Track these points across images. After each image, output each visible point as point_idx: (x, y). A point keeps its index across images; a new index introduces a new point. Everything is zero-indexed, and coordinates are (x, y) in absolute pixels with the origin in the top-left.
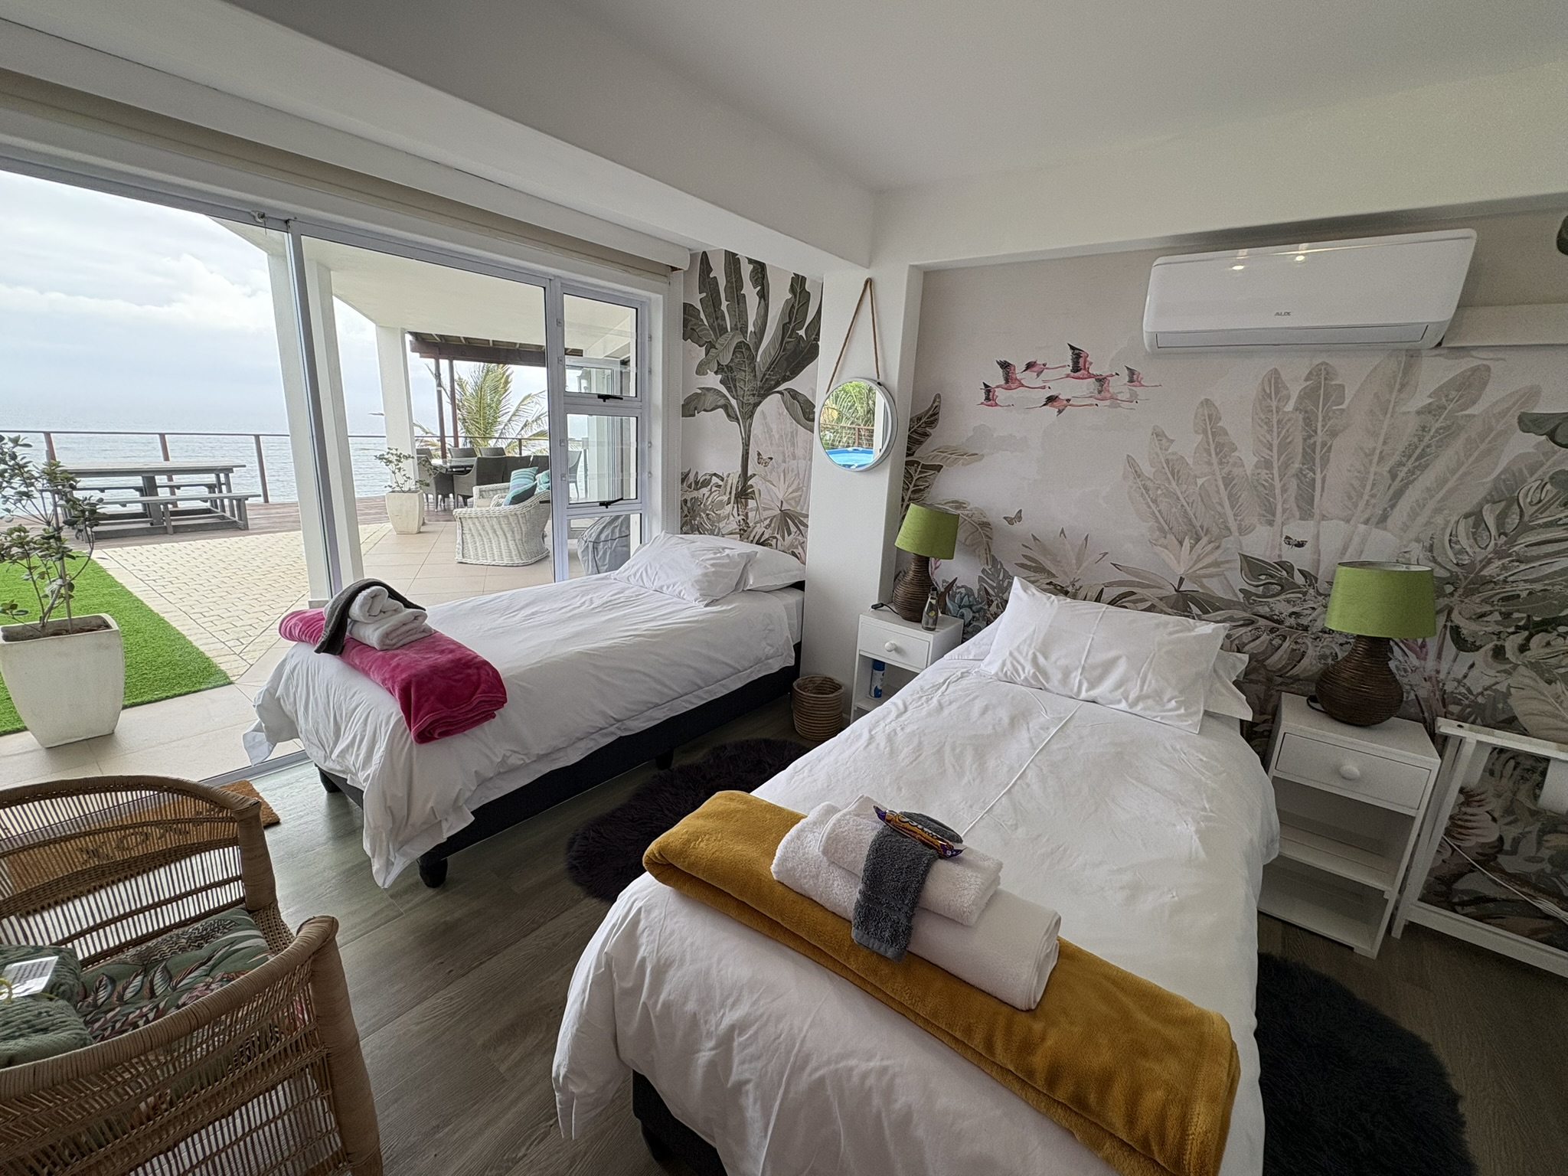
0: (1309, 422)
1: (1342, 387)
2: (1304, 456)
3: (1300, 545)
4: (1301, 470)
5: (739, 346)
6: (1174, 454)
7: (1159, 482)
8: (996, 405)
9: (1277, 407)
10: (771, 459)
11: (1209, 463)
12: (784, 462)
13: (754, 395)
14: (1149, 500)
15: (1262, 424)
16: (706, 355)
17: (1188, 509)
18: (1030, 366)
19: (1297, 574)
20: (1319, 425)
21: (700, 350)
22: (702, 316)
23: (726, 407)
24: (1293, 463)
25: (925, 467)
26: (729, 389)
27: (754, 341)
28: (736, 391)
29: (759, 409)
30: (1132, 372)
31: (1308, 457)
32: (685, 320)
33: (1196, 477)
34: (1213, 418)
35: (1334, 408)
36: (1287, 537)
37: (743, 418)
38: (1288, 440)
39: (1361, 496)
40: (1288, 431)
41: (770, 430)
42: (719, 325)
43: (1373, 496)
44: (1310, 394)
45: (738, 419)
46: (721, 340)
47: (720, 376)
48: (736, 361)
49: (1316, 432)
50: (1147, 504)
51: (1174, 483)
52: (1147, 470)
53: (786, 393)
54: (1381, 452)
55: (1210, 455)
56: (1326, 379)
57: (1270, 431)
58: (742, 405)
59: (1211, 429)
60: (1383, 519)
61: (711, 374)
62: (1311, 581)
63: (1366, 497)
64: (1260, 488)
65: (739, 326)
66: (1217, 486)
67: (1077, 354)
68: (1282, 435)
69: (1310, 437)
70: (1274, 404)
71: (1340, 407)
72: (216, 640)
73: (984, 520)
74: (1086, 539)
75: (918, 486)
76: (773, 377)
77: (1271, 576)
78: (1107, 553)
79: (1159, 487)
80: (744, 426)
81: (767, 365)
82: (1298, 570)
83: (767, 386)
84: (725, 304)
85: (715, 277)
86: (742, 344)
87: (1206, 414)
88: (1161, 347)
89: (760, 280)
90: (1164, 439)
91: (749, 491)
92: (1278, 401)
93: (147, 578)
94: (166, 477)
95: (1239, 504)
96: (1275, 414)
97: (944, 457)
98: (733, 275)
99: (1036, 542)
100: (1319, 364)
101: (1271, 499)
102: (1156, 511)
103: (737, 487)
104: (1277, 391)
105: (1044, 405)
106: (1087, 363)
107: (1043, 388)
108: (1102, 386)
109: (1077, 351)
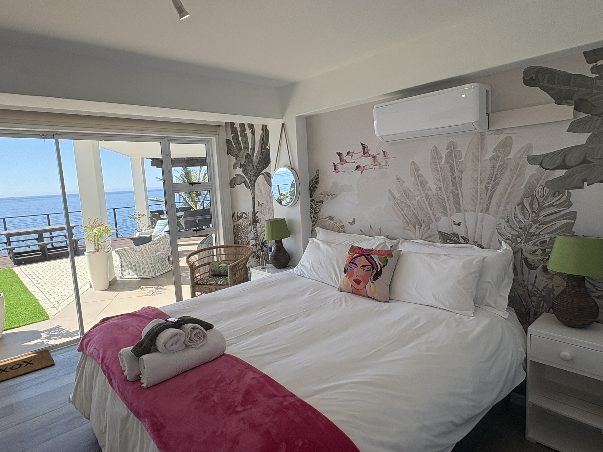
0: (451, 168)
1: (460, 151)
2: (452, 183)
3: (459, 224)
4: (453, 190)
5: (246, 155)
6: (405, 187)
7: (402, 200)
8: (339, 172)
9: (439, 163)
10: (263, 204)
11: (419, 190)
12: (268, 205)
13: (254, 176)
14: (400, 209)
15: (435, 171)
16: (236, 160)
17: (415, 212)
18: (348, 153)
19: (460, 238)
20: (455, 168)
21: (234, 159)
22: (233, 144)
23: (245, 182)
24: (449, 187)
25: (317, 202)
26: (245, 174)
27: (252, 152)
28: (248, 175)
29: (256, 182)
30: (384, 152)
31: (454, 184)
32: (227, 146)
33: (415, 197)
34: (417, 170)
35: (459, 161)
36: (454, 221)
37: (251, 187)
38: (445, 177)
39: (477, 199)
40: (444, 172)
41: (261, 191)
42: (239, 147)
43: (481, 199)
44: (449, 155)
45: (249, 187)
46: (241, 153)
47: (241, 169)
48: (246, 161)
49: (455, 172)
50: (399, 211)
51: (408, 200)
52: (397, 196)
53: (265, 174)
54: (480, 179)
55: (419, 186)
56: (454, 148)
57: (438, 173)
58: (250, 181)
59: (417, 174)
60: (487, 209)
61: (238, 168)
62: (466, 241)
63: (479, 200)
64: (440, 200)
65: (246, 147)
66: (423, 200)
67: (364, 147)
68: (443, 174)
69: (453, 174)
70: (437, 161)
71: (461, 160)
72: (49, 302)
73: (342, 224)
74: (380, 229)
75: (316, 211)
76: (260, 168)
77: (452, 240)
78: (388, 235)
79: (403, 203)
80: (252, 190)
81: (257, 163)
82: (461, 236)
83: (258, 172)
84: (240, 138)
85: (236, 127)
86: (248, 155)
87: (414, 168)
88: (387, 141)
89: (251, 126)
90: (401, 181)
91: (257, 219)
92: (439, 160)
93: (32, 278)
94: (49, 233)
95: (433, 208)
96: (438, 165)
97: (324, 197)
98: (242, 125)
99: (362, 232)
100: (450, 142)
101: (445, 204)
102: (403, 214)
103: (252, 218)
104: (438, 156)
105: (356, 170)
106: (368, 150)
107: (354, 162)
108: (375, 159)
109: (364, 145)
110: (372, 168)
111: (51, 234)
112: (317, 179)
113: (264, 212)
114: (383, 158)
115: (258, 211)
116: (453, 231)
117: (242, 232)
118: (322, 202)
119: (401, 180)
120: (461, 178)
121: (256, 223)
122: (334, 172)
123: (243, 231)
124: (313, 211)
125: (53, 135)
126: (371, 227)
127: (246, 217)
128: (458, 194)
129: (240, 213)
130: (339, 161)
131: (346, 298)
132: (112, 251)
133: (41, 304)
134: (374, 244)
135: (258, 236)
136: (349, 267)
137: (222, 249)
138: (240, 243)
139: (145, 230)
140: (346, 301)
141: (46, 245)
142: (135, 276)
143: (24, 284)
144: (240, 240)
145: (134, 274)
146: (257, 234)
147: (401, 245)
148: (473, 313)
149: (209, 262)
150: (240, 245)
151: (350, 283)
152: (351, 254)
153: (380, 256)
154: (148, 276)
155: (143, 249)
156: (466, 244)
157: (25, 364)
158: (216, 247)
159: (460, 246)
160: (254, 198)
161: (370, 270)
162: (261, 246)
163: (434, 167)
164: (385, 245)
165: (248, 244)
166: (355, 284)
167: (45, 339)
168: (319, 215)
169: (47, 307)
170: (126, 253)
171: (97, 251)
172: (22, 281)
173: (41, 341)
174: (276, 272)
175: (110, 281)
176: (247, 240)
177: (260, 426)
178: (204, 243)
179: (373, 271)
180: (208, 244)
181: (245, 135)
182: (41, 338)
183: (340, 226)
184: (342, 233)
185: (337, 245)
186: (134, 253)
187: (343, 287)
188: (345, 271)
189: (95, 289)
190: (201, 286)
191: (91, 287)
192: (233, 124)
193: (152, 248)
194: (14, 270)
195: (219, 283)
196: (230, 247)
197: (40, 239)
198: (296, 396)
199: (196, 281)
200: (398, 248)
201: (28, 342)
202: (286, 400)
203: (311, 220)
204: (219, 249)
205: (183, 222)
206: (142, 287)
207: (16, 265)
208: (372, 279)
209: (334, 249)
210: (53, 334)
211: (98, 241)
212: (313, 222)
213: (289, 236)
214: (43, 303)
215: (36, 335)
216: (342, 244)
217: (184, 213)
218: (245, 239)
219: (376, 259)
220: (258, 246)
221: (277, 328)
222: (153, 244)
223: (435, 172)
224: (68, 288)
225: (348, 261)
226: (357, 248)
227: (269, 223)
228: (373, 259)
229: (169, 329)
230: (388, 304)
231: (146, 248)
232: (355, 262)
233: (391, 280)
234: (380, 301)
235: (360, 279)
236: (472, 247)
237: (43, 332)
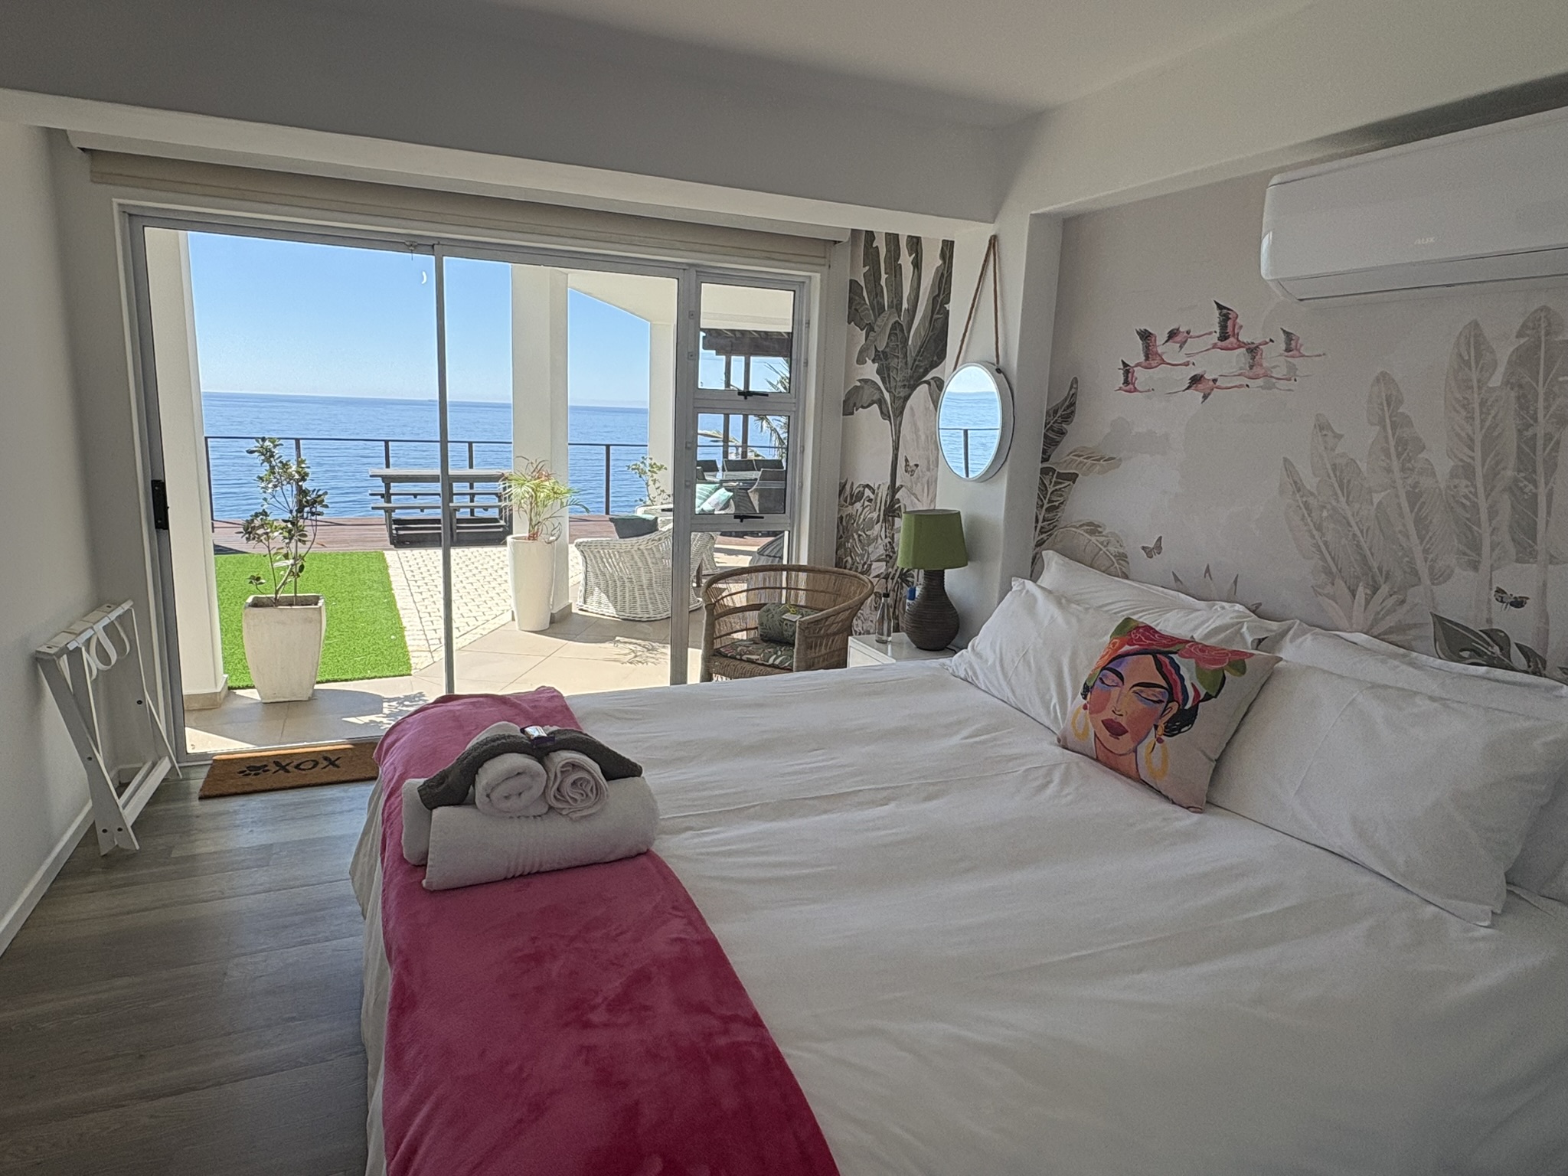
0: (1525, 401)
2: (1519, 458)
3: (1519, 603)
4: (1516, 481)
5: (893, 328)
6: (1343, 455)
7: (1324, 498)
8: (1135, 390)
9: (1479, 381)
10: (917, 465)
11: (1389, 470)
12: (928, 470)
13: (904, 386)
14: (1312, 524)
15: (1458, 409)
16: (866, 339)
17: (1363, 543)
18: (1172, 335)
19: (1515, 651)
20: (1541, 404)
21: (861, 335)
22: (865, 294)
23: (881, 402)
24: (1504, 469)
25: (1061, 476)
26: (883, 380)
27: (906, 320)
28: (890, 382)
29: (909, 404)
30: (1288, 336)
31: (1526, 461)
32: (850, 299)
33: (1370, 491)
34: (1392, 401)
35: (1561, 379)
36: (1499, 590)
37: (894, 416)
38: (1496, 434)
40: (1494, 417)
41: (917, 430)
42: (878, 302)
44: (1525, 358)
45: (889, 417)
46: (879, 321)
47: (877, 365)
48: (891, 344)
49: (1536, 420)
50: (1310, 531)
51: (1343, 500)
52: (1310, 482)
53: (932, 382)
55: (1389, 458)
56: (1547, 334)
57: (1470, 418)
58: (894, 399)
59: (1390, 417)
61: (869, 362)
62: (1536, 665)
64: (1459, 510)
65: (895, 302)
66: (1399, 505)
67: (1226, 315)
68: (1487, 424)
69: (1528, 426)
70: (1474, 376)
72: (424, 637)
73: (1121, 551)
74: (1235, 582)
75: (1053, 501)
76: (922, 364)
77: (1477, 653)
78: (1260, 604)
79: (1324, 507)
80: (895, 425)
81: (918, 348)
82: (1517, 644)
83: (916, 375)
84: (884, 276)
85: (877, 247)
86: (897, 325)
87: (1384, 394)
88: (1301, 300)
89: (915, 243)
90: (1330, 434)
91: (897, 506)
92: (1481, 371)
93: (413, 579)
94: (468, 484)
95: (1430, 534)
96: (1476, 389)
97: (1081, 462)
98: (893, 239)
99: (1178, 584)
100: (1536, 311)
101: (1475, 528)
102: (1321, 544)
103: (886, 502)
104: (1479, 356)
105: (1188, 388)
106: (1237, 327)
107: (1187, 364)
108: (1253, 358)
109: (1225, 311)
110: (1240, 386)
111: (472, 487)
112: (1068, 407)
113: (917, 489)
114: (1281, 355)
115: (902, 486)
116: (1489, 621)
117: (856, 536)
118: (1073, 477)
119: (1333, 431)
120: (1558, 443)
121: (894, 517)
122: (1120, 389)
123: (859, 536)
124: (1046, 502)
126: (1208, 570)
127: (872, 496)
128: (1535, 496)
129: (859, 486)
130: (1142, 358)
131: (1068, 769)
132: (570, 546)
133: (407, 638)
134: (1203, 623)
135: (894, 553)
136: (1098, 682)
137: (803, 576)
138: (848, 566)
139: (662, 504)
140: (1065, 781)
141: (455, 510)
142: (612, 611)
143: (392, 589)
144: (849, 558)
145: (610, 605)
146: (893, 548)
147: (1291, 641)
148: (1493, 913)
149: (763, 602)
150: (846, 571)
151: (1092, 729)
152: (1114, 644)
153: (1201, 664)
154: (640, 614)
155: (636, 548)
156: (1534, 673)
157: (325, 763)
158: (789, 569)
159: (1509, 679)
160: (896, 449)
161: (1160, 702)
162: (897, 582)
163: (1458, 396)
164: (1238, 632)
165: (867, 572)
166: (1105, 734)
167: (388, 716)
168: (1059, 514)
169: (415, 648)
170: (599, 552)
171: (533, 537)
172: (390, 583)
173: (378, 720)
174: (907, 659)
175: (554, 612)
176: (867, 559)
177: (624, 1085)
178: (766, 553)
179: (1170, 705)
180: (774, 557)
181: (896, 270)
182: (381, 713)
183: (1115, 556)
184: (1118, 576)
185: (1087, 609)
186: (615, 555)
188: (1087, 690)
189: (519, 625)
190: (726, 661)
191: (513, 619)
192: (870, 235)
193: (654, 549)
194: (386, 556)
195: (771, 661)
196: (820, 571)
197: (448, 495)
198: (763, 1027)
199: (719, 646)
200: (1280, 651)
201: (355, 717)
202: (726, 1032)
203: (1036, 527)
204: (785, 573)
205: (757, 497)
206: (617, 638)
207: (393, 547)
208: (1160, 730)
209: (1074, 620)
210: (404, 708)
211: (538, 514)
212: (1041, 532)
213: (966, 565)
214: (412, 637)
215: (374, 703)
216: (1106, 609)
217: (760, 473)
218: (862, 556)
219: (1188, 670)
220: (890, 581)
221: (825, 812)
222: (660, 539)
223: (1456, 410)
224: (470, 614)
225: (1102, 664)
226: (1137, 628)
227: (913, 518)
228: (1177, 668)
229: (512, 755)
230: (1196, 817)
231: (642, 547)
232: (1119, 670)
233: (1227, 744)
234: (1173, 803)
235: (1123, 721)
236: (1555, 688)
237: (390, 700)
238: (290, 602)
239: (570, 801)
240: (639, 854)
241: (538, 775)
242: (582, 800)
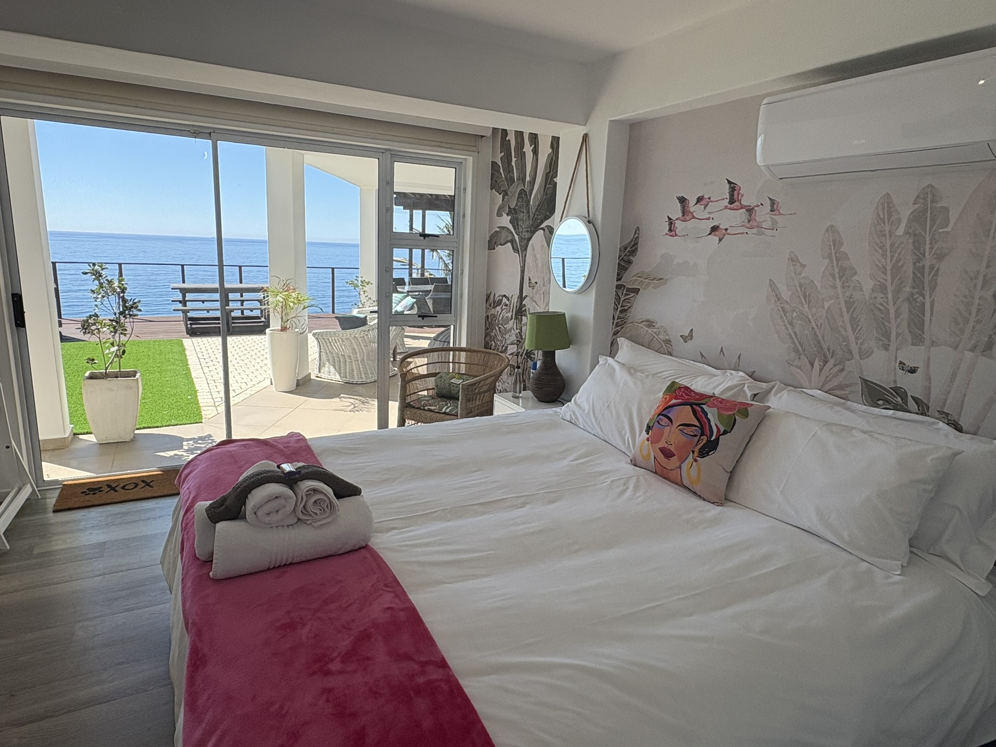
0: (918, 244)
1: (946, 210)
2: (914, 280)
3: (913, 371)
4: (912, 294)
5: (520, 193)
6: (806, 278)
7: (794, 305)
8: (676, 235)
9: (890, 232)
10: (536, 283)
11: (834, 287)
12: (544, 286)
13: (528, 231)
14: (786, 321)
15: (878, 249)
16: (503, 201)
17: (818, 331)
18: (699, 200)
19: (910, 400)
20: (928, 246)
21: (499, 198)
22: (502, 171)
23: (512, 241)
24: (905, 287)
25: (629, 290)
26: (515, 229)
27: (529, 188)
28: (518, 228)
29: (531, 242)
30: (773, 202)
31: (918, 282)
32: (492, 174)
33: (823, 300)
34: (837, 243)
35: (940, 231)
36: (901, 363)
37: (522, 250)
38: (900, 264)
39: (967, 321)
40: (899, 254)
41: (536, 259)
42: (510, 176)
43: (978, 322)
44: (918, 217)
45: (518, 251)
46: (511, 189)
47: (510, 217)
48: (519, 204)
49: (924, 256)
50: (785, 325)
51: (806, 306)
52: (786, 295)
53: (546, 228)
54: (985, 276)
55: (835, 280)
56: (932, 202)
57: (884, 255)
58: (521, 239)
59: (835, 253)
60: (989, 347)
61: (505, 215)
62: (923, 409)
63: (971, 323)
64: (878, 313)
65: (521, 177)
66: (840, 309)
67: (733, 188)
68: (893, 261)
69: (919, 260)
70: (887, 228)
71: (945, 230)
72: (211, 396)
73: (667, 338)
74: (739, 358)
75: (624, 306)
76: (539, 217)
77: (887, 401)
78: (755, 372)
79: (795, 310)
80: (522, 257)
81: (536, 206)
82: (911, 396)
83: (536, 224)
84: (514, 159)
85: (509, 140)
86: (522, 191)
87: (831, 240)
88: (781, 179)
89: (534, 138)
90: (798, 264)
91: (523, 309)
92: (891, 225)
93: (202, 357)
94: (239, 294)
95: (859, 328)
96: (888, 237)
97: (642, 281)
98: (519, 135)
99: (703, 358)
100: (924, 188)
101: (887, 324)
102: (792, 333)
103: (517, 306)
104: (890, 215)
105: (709, 234)
106: (740, 196)
107: (708, 219)
108: (750, 215)
109: (732, 185)
110: (743, 233)
111: (242, 296)
112: (633, 246)
113: (537, 298)
114: (768, 213)
115: (527, 296)
116: (895, 382)
117: (497, 328)
118: (636, 291)
119: (800, 263)
120: (938, 270)
121: (522, 316)
122: (667, 234)
123: (500, 328)
124: (619, 307)
125: (210, 133)
126: (722, 350)
127: (508, 303)
128: (923, 304)
129: (499, 296)
130: (680, 215)
131: (638, 480)
132: (309, 334)
133: (199, 398)
134: (720, 385)
135: (522, 339)
136: (656, 423)
137: (463, 354)
138: (493, 348)
139: (370, 307)
140: (636, 488)
141: (231, 311)
142: (338, 377)
143: (188, 365)
144: (493, 342)
145: (337, 373)
146: (521, 336)
147: (775, 395)
148: (902, 566)
149: (437, 372)
150: (492, 351)
151: (652, 452)
152: (666, 399)
153: (721, 411)
154: (356, 379)
155: (353, 336)
156: (922, 414)
157: (143, 485)
158: (454, 349)
159: (907, 418)
160: (523, 272)
161: (695, 436)
162: (524, 357)
163: (878, 241)
164: (742, 390)
165: (505, 351)
166: (661, 457)
167: (186, 451)
168: (628, 314)
169: (205, 404)
170: (328, 339)
171: (284, 329)
172: (187, 360)
173: (180, 453)
174: (533, 408)
175: (299, 378)
176: (505, 343)
177: (354, 715)
178: (439, 339)
179: (702, 438)
180: (445, 342)
181: (521, 155)
182: (182, 449)
183: (663, 341)
184: (665, 354)
185: (647, 376)
186: (339, 341)
187: (639, 459)
188: (649, 428)
189: (276, 388)
190: (414, 411)
191: (272, 384)
192: (505, 132)
193: (365, 337)
194: (184, 342)
195: (443, 410)
196: (474, 351)
197: (225, 301)
198: (449, 667)
199: (409, 401)
200: (768, 401)
201: (164, 452)
202: (423, 673)
203: (613, 323)
204: (451, 353)
205: (431, 302)
206: (342, 395)
207: (188, 336)
208: (696, 454)
209: (639, 383)
210: (198, 445)
211: (287, 314)
212: (617, 326)
213: (569, 347)
214: (202, 397)
215: (176, 442)
216: (658, 375)
217: (433, 286)
218: (502, 341)
219: (712, 415)
220: (520, 357)
221: (483, 513)
222: (369, 330)
223: (876, 251)
224: (242, 381)
225: (658, 411)
226: (680, 388)
227: (535, 318)
228: (706, 414)
230: (719, 509)
231: (356, 336)
232: (669, 415)
233: (737, 461)
234: (704, 500)
235: (672, 448)
236: (933, 423)
237: (188, 440)
238: (116, 376)
239: (312, 514)
240: (360, 548)
241: (290, 498)
242: (321, 514)
